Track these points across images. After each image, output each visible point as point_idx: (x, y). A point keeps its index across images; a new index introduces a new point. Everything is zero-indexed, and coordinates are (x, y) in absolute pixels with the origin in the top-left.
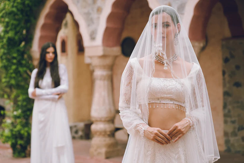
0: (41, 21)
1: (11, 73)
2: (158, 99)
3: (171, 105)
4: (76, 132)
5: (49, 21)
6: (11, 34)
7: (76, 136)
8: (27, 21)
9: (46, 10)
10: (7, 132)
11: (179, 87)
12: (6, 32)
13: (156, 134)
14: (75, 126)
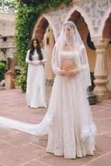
0: (36, 29)
3: (70, 62)
5: (39, 29)
6: (21, 35)
8: (29, 29)
9: (38, 23)
10: (19, 81)
11: (73, 55)
12: (19, 34)
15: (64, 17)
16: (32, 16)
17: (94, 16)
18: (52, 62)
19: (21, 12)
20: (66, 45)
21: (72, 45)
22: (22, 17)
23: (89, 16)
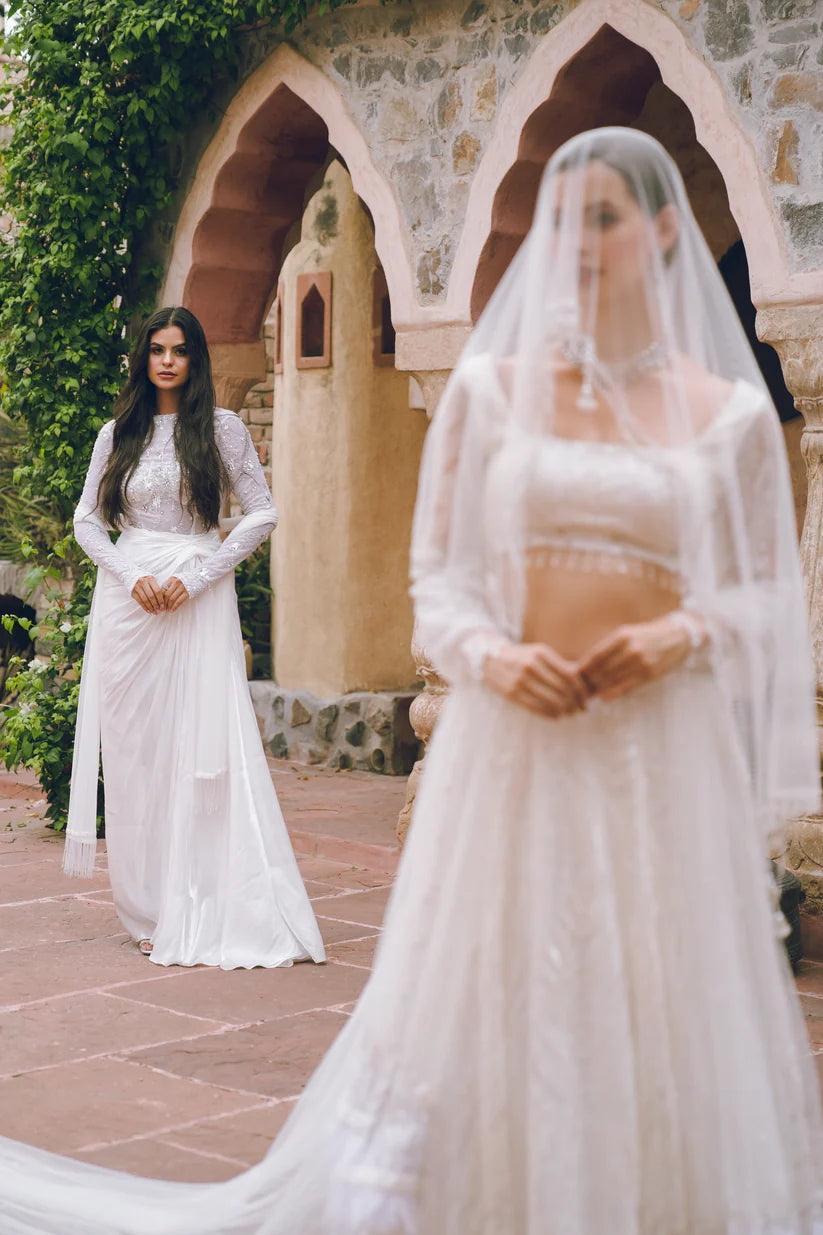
0: (201, 199)
1: (57, 441)
2: (561, 531)
4: (357, 737)
5: (236, 201)
6: (57, 257)
7: (356, 753)
9: (225, 147)
13: (530, 672)
14: (354, 708)
15: (488, 94)
16: (169, 77)
17: (786, 94)
18: (421, 549)
19: (65, 34)
20: (574, 376)
21: (640, 382)
22: (68, 76)
23: (743, 86)
